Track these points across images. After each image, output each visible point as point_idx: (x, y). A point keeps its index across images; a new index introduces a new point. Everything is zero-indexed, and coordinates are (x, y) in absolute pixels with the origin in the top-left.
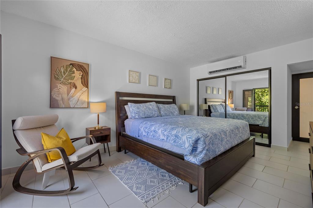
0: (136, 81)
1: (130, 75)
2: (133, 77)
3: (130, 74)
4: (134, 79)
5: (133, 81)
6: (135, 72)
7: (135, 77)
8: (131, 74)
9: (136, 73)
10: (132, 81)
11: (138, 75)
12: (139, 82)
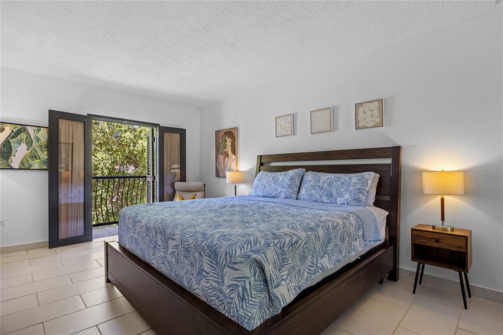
0: (287, 131)
1: (277, 125)
2: (281, 126)
3: (277, 122)
4: (284, 130)
5: (282, 134)
6: (284, 117)
7: (285, 126)
8: (279, 123)
9: (287, 117)
10: (280, 135)
11: (290, 120)
12: (294, 133)
